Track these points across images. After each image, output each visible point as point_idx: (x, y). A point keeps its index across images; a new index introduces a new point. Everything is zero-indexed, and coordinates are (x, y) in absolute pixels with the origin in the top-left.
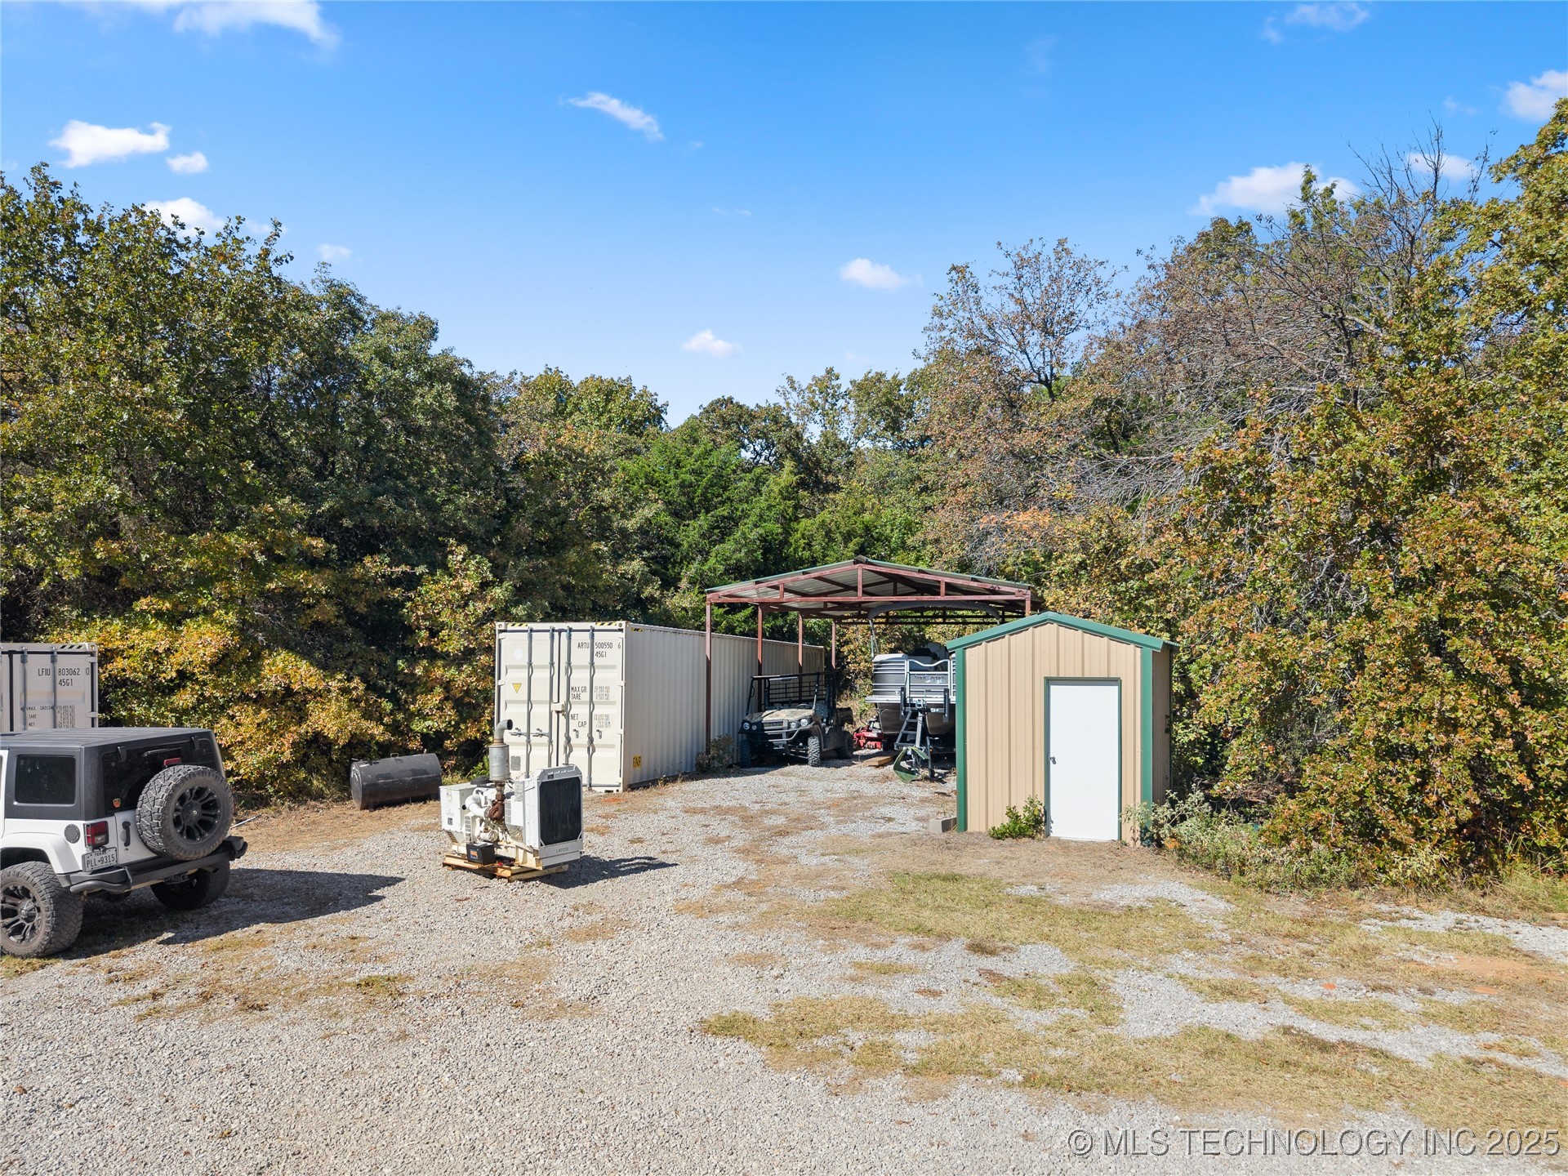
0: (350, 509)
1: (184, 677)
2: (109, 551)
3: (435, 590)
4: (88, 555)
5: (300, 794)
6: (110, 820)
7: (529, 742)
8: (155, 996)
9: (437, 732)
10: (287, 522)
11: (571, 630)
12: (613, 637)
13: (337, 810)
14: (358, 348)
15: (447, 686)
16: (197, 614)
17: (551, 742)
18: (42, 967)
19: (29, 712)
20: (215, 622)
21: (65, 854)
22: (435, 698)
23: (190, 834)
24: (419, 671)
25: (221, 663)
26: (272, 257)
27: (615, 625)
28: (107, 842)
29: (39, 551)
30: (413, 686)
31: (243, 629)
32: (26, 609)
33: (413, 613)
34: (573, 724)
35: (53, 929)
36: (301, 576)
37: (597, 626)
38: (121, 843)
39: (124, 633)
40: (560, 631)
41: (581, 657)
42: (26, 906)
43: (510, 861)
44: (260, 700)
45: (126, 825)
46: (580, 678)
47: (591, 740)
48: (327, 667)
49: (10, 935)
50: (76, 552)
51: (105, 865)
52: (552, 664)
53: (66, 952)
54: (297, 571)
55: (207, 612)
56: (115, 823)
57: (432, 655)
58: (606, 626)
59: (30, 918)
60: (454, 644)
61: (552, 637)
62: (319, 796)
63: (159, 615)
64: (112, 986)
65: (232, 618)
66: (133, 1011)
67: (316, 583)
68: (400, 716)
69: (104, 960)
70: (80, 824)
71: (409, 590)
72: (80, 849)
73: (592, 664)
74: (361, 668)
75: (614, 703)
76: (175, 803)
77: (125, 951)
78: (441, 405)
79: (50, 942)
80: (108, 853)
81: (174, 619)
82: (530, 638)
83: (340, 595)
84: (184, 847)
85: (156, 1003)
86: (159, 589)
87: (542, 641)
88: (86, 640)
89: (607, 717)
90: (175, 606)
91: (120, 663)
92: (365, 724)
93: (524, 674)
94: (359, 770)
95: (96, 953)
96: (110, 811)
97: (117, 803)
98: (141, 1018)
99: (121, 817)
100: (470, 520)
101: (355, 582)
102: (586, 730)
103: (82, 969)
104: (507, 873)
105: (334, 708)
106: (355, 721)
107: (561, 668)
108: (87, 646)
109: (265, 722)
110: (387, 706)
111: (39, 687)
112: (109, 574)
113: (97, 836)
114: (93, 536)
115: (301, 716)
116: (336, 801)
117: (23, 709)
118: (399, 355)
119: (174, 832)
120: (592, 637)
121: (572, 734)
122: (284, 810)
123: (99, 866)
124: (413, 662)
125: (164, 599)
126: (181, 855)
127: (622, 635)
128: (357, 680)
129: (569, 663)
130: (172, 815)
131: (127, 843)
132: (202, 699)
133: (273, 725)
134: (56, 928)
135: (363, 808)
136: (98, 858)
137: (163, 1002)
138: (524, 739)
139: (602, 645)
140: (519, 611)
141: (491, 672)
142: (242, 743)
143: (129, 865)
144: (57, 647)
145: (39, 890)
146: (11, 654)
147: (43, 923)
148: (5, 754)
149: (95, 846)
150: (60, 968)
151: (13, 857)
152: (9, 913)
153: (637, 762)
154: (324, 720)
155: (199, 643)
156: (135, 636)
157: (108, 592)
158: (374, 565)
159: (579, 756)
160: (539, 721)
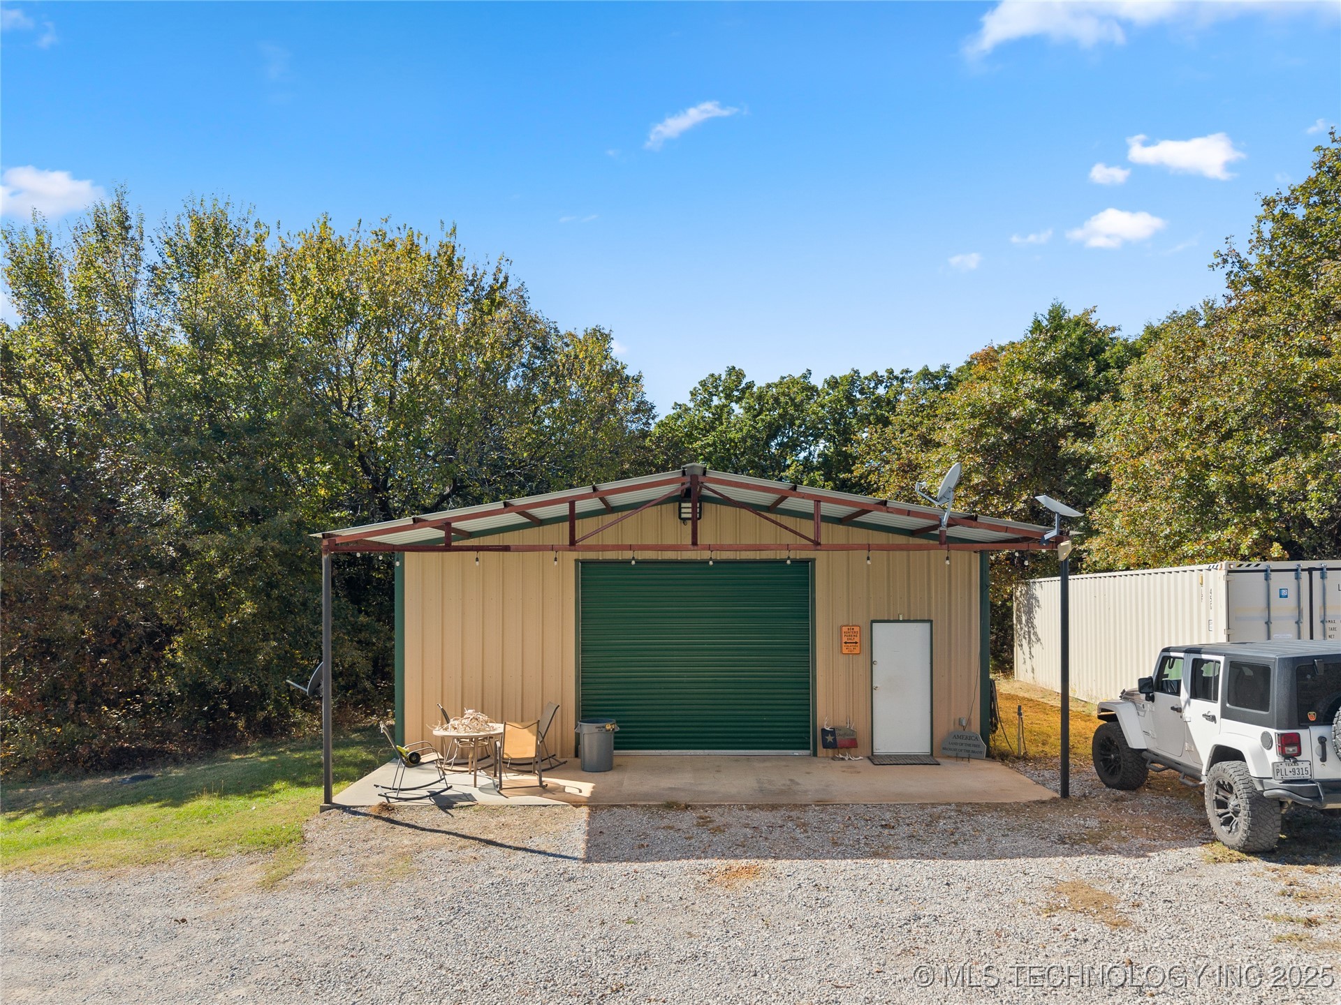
6: (1303, 733)
8: (1310, 923)
18: (1239, 861)
19: (1328, 625)
21: (1260, 758)
28: (1299, 753)
35: (1249, 828)
38: (1317, 759)
42: (1232, 802)
45: (1322, 740)
49: (1222, 824)
51: (1296, 777)
53: (1268, 854)
56: (1309, 737)
59: (1234, 813)
64: (1281, 898)
66: (1277, 929)
69: (1295, 872)
70: (1273, 732)
72: (1273, 756)
77: (1321, 869)
79: (1247, 839)
80: (1301, 765)
85: (1306, 930)
95: (1293, 862)
96: (1304, 723)
97: (1312, 716)
98: (1280, 940)
99: (1318, 731)
103: (1269, 874)
111: (1338, 601)
113: (1290, 747)
117: (1323, 622)
123: (1290, 776)
131: (1324, 759)
136: (1289, 768)
137: (1313, 931)
143: (1321, 781)
145: (1238, 787)
146: (1310, 570)
147: (1242, 821)
148: (1222, 659)
149: (1287, 757)
150: (1257, 864)
151: (1223, 754)
152: (1222, 804)
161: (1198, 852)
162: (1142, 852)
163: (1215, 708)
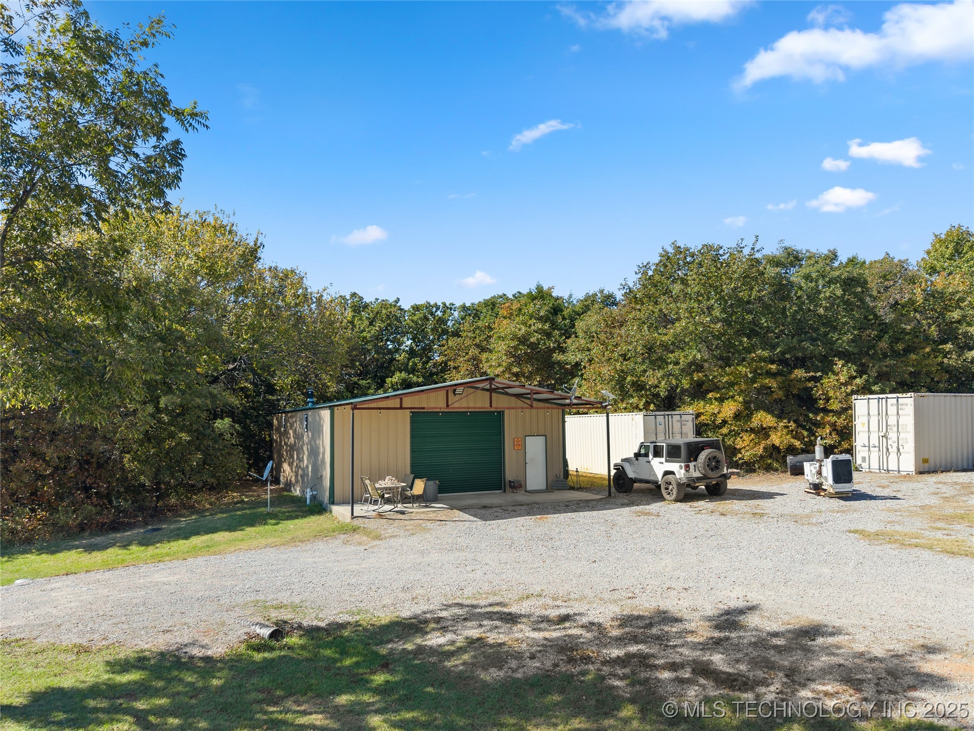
0: (790, 350)
1: (725, 422)
2: (698, 376)
3: (829, 381)
4: (692, 379)
5: (768, 469)
6: (690, 464)
7: (869, 450)
9: (829, 445)
10: (762, 359)
11: (887, 398)
12: (908, 401)
13: (781, 475)
14: (795, 276)
15: (833, 425)
16: (729, 398)
17: (879, 450)
18: (675, 504)
19: (674, 435)
20: (735, 401)
21: (679, 472)
22: (828, 430)
23: (712, 470)
24: (818, 418)
25: (737, 416)
26: (756, 250)
27: (909, 395)
28: (690, 470)
29: (677, 379)
30: (818, 425)
31: (746, 403)
32: (674, 398)
33: (818, 393)
34: (890, 442)
36: (767, 381)
37: (900, 395)
38: (693, 471)
39: (704, 406)
40: (882, 399)
41: (892, 410)
42: (671, 487)
43: (825, 490)
44: (752, 430)
45: (695, 466)
46: (892, 420)
47: (899, 450)
48: (780, 417)
49: (668, 495)
50: (688, 378)
52: (879, 414)
53: (681, 501)
54: (765, 379)
55: (733, 397)
56: (692, 465)
57: (826, 411)
58: (904, 395)
59: (672, 490)
60: (835, 406)
61: (879, 401)
62: (776, 470)
63: (716, 399)
65: (741, 399)
67: (773, 383)
68: (813, 438)
69: (690, 504)
70: (683, 464)
71: (816, 383)
72: (683, 471)
73: (898, 414)
74: (795, 418)
75: (909, 432)
76: (707, 460)
78: (835, 294)
79: (676, 497)
80: (690, 473)
81: (721, 400)
82: (868, 402)
83: (786, 387)
84: (711, 474)
86: (716, 388)
87: (874, 403)
88: (690, 410)
89: (906, 439)
90: (721, 395)
91: (703, 417)
92: (793, 440)
93: (866, 419)
94: (790, 459)
96: (690, 461)
97: (692, 459)
99: (693, 463)
100: (850, 346)
101: (791, 381)
102: (896, 445)
104: (823, 494)
105: (779, 434)
106: (789, 440)
107: (883, 414)
108: (691, 412)
109: (753, 439)
110: (805, 433)
111: (677, 426)
112: (700, 384)
113: (687, 468)
114: (694, 371)
115: (767, 436)
116: (782, 472)
117: (672, 434)
118: (814, 275)
119: (707, 469)
120: (898, 401)
121: (889, 447)
122: (761, 474)
123: (688, 477)
124: (816, 414)
125: (717, 393)
126: (710, 476)
127: (912, 399)
128: (792, 422)
129: (887, 414)
130: (706, 464)
131: (695, 471)
132: (730, 431)
133: (756, 441)
134: (678, 493)
135: (791, 475)
136: (688, 475)
138: (867, 448)
139: (902, 405)
140: (876, 388)
141: (851, 418)
142: (745, 447)
143: (696, 477)
144: (681, 412)
145: (673, 482)
146: (668, 415)
147: (675, 492)
148: (664, 444)
149: (687, 471)
150: (679, 504)
151: (667, 473)
152: (667, 489)
153: (925, 461)
154: (776, 439)
155: (729, 409)
156: (708, 407)
157: (699, 392)
158: (799, 373)
159: (893, 457)
160: (874, 440)
161: (662, 503)
162: (649, 504)
163: (663, 460)
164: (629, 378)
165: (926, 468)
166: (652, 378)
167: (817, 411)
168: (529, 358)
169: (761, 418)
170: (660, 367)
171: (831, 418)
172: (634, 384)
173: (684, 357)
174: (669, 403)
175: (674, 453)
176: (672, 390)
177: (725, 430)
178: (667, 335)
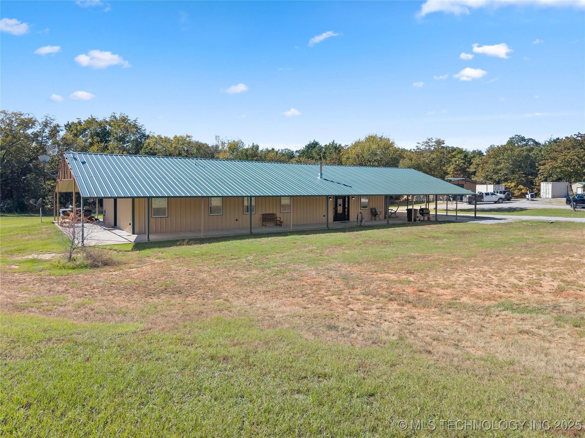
0: (528, 172)
1: (512, 187)
3: (536, 179)
10: (521, 174)
11: (547, 183)
22: (536, 189)
25: (515, 186)
29: (501, 177)
30: (534, 188)
31: (517, 183)
32: (500, 182)
33: (534, 181)
34: (547, 192)
41: (548, 186)
44: (518, 189)
46: (548, 188)
48: (525, 186)
50: (503, 177)
52: (545, 186)
54: (522, 178)
55: (514, 182)
57: (535, 185)
58: (550, 183)
60: (537, 184)
67: (524, 179)
71: (533, 179)
81: (511, 182)
83: (527, 180)
86: (510, 179)
87: (545, 184)
88: (504, 184)
89: (550, 191)
91: (507, 186)
93: (543, 187)
101: (528, 178)
111: (501, 187)
112: (506, 178)
114: (505, 176)
115: (521, 190)
124: (533, 186)
127: (552, 184)
133: (519, 191)
139: (550, 185)
141: (540, 187)
142: (516, 193)
144: (501, 185)
146: (498, 185)
153: (554, 196)
154: (523, 191)
155: (513, 184)
156: (508, 184)
157: (506, 180)
158: (530, 177)
159: (548, 195)
160: (544, 192)
164: (489, 177)
165: (554, 197)
166: (495, 177)
167: (533, 185)
168: (460, 170)
169: (521, 187)
170: (496, 174)
171: (537, 187)
172: (490, 178)
173: (503, 172)
174: (498, 183)
175: (501, 192)
176: (499, 180)
177: (512, 189)
178: (498, 167)
